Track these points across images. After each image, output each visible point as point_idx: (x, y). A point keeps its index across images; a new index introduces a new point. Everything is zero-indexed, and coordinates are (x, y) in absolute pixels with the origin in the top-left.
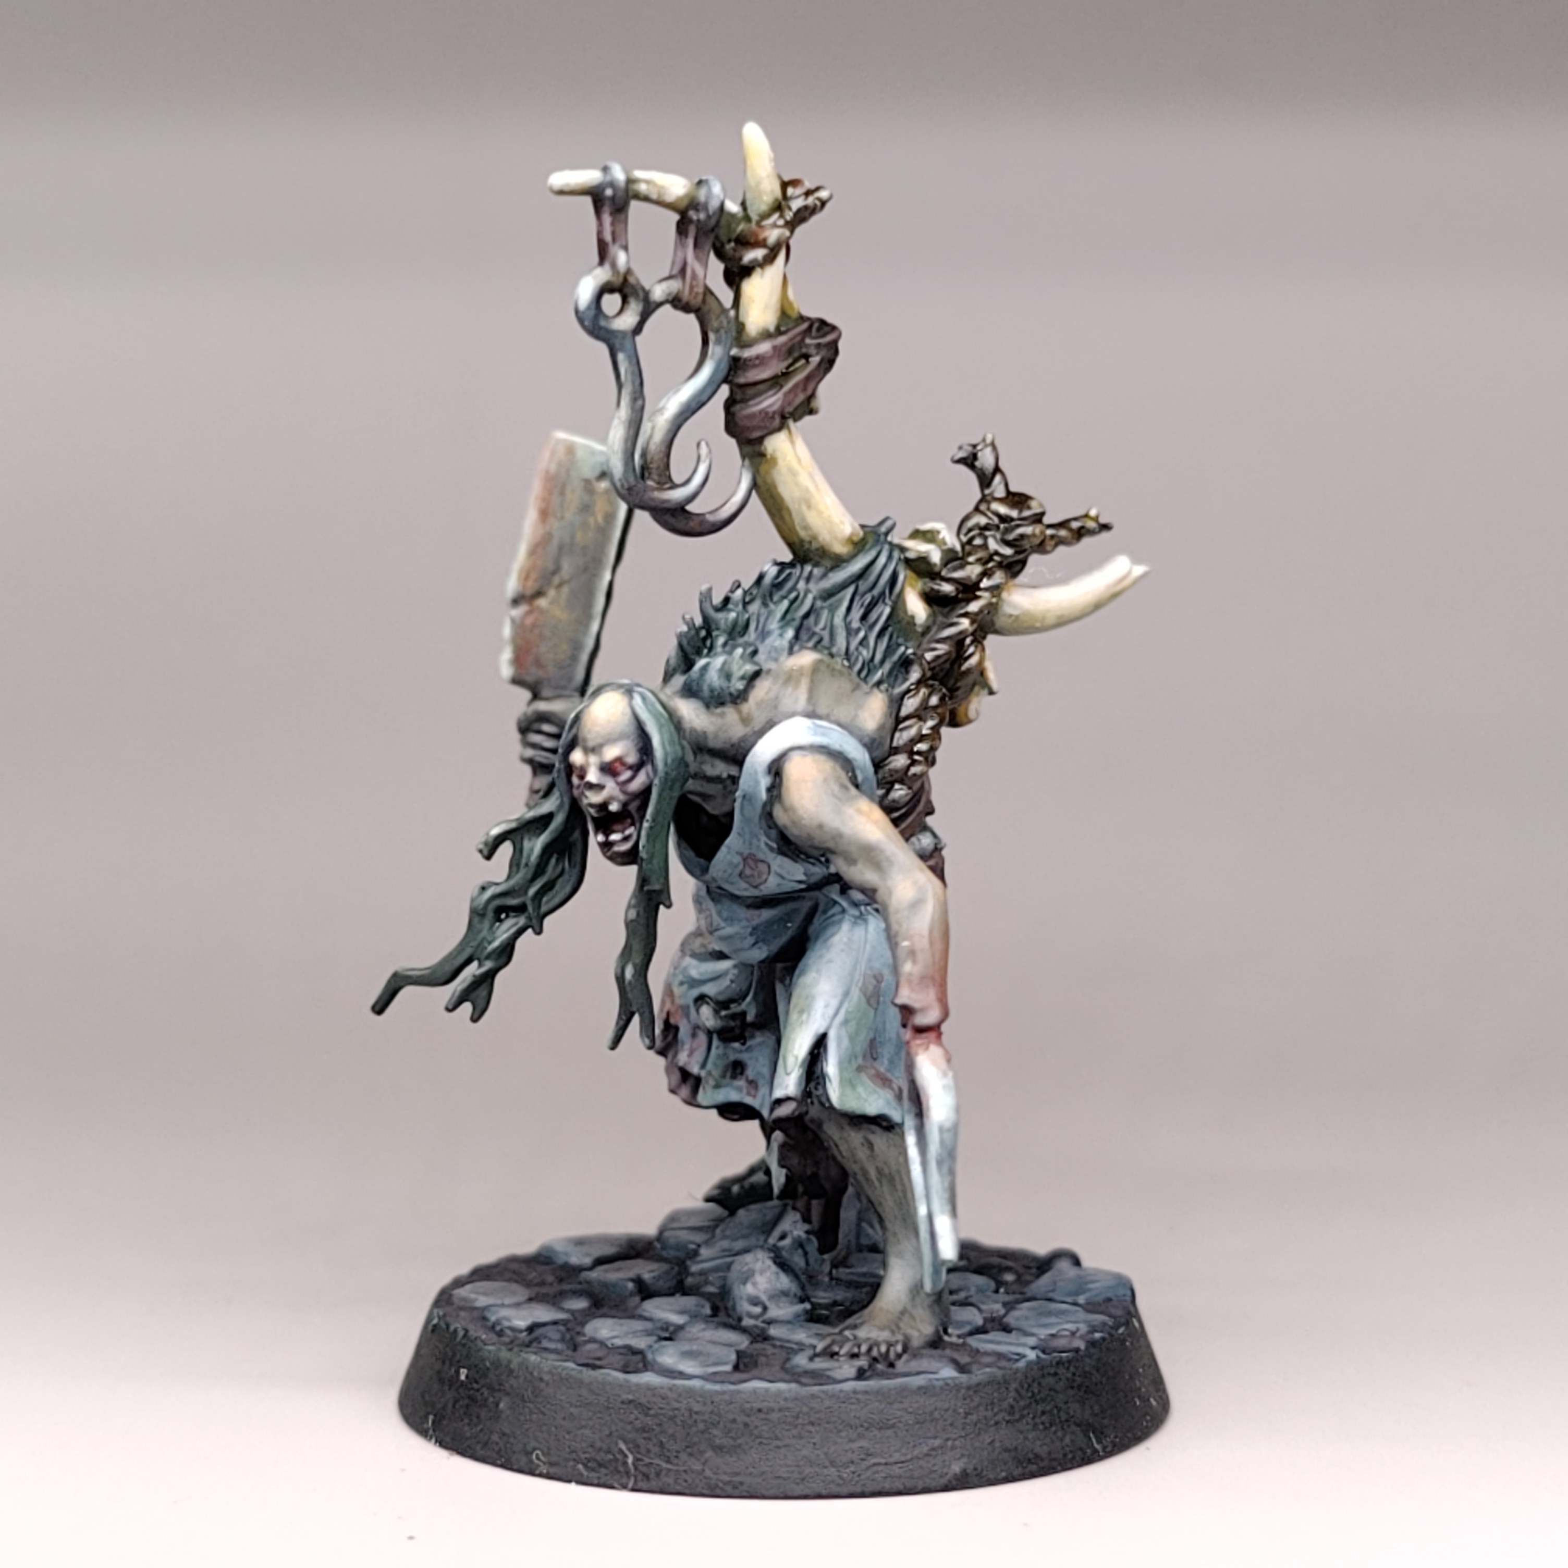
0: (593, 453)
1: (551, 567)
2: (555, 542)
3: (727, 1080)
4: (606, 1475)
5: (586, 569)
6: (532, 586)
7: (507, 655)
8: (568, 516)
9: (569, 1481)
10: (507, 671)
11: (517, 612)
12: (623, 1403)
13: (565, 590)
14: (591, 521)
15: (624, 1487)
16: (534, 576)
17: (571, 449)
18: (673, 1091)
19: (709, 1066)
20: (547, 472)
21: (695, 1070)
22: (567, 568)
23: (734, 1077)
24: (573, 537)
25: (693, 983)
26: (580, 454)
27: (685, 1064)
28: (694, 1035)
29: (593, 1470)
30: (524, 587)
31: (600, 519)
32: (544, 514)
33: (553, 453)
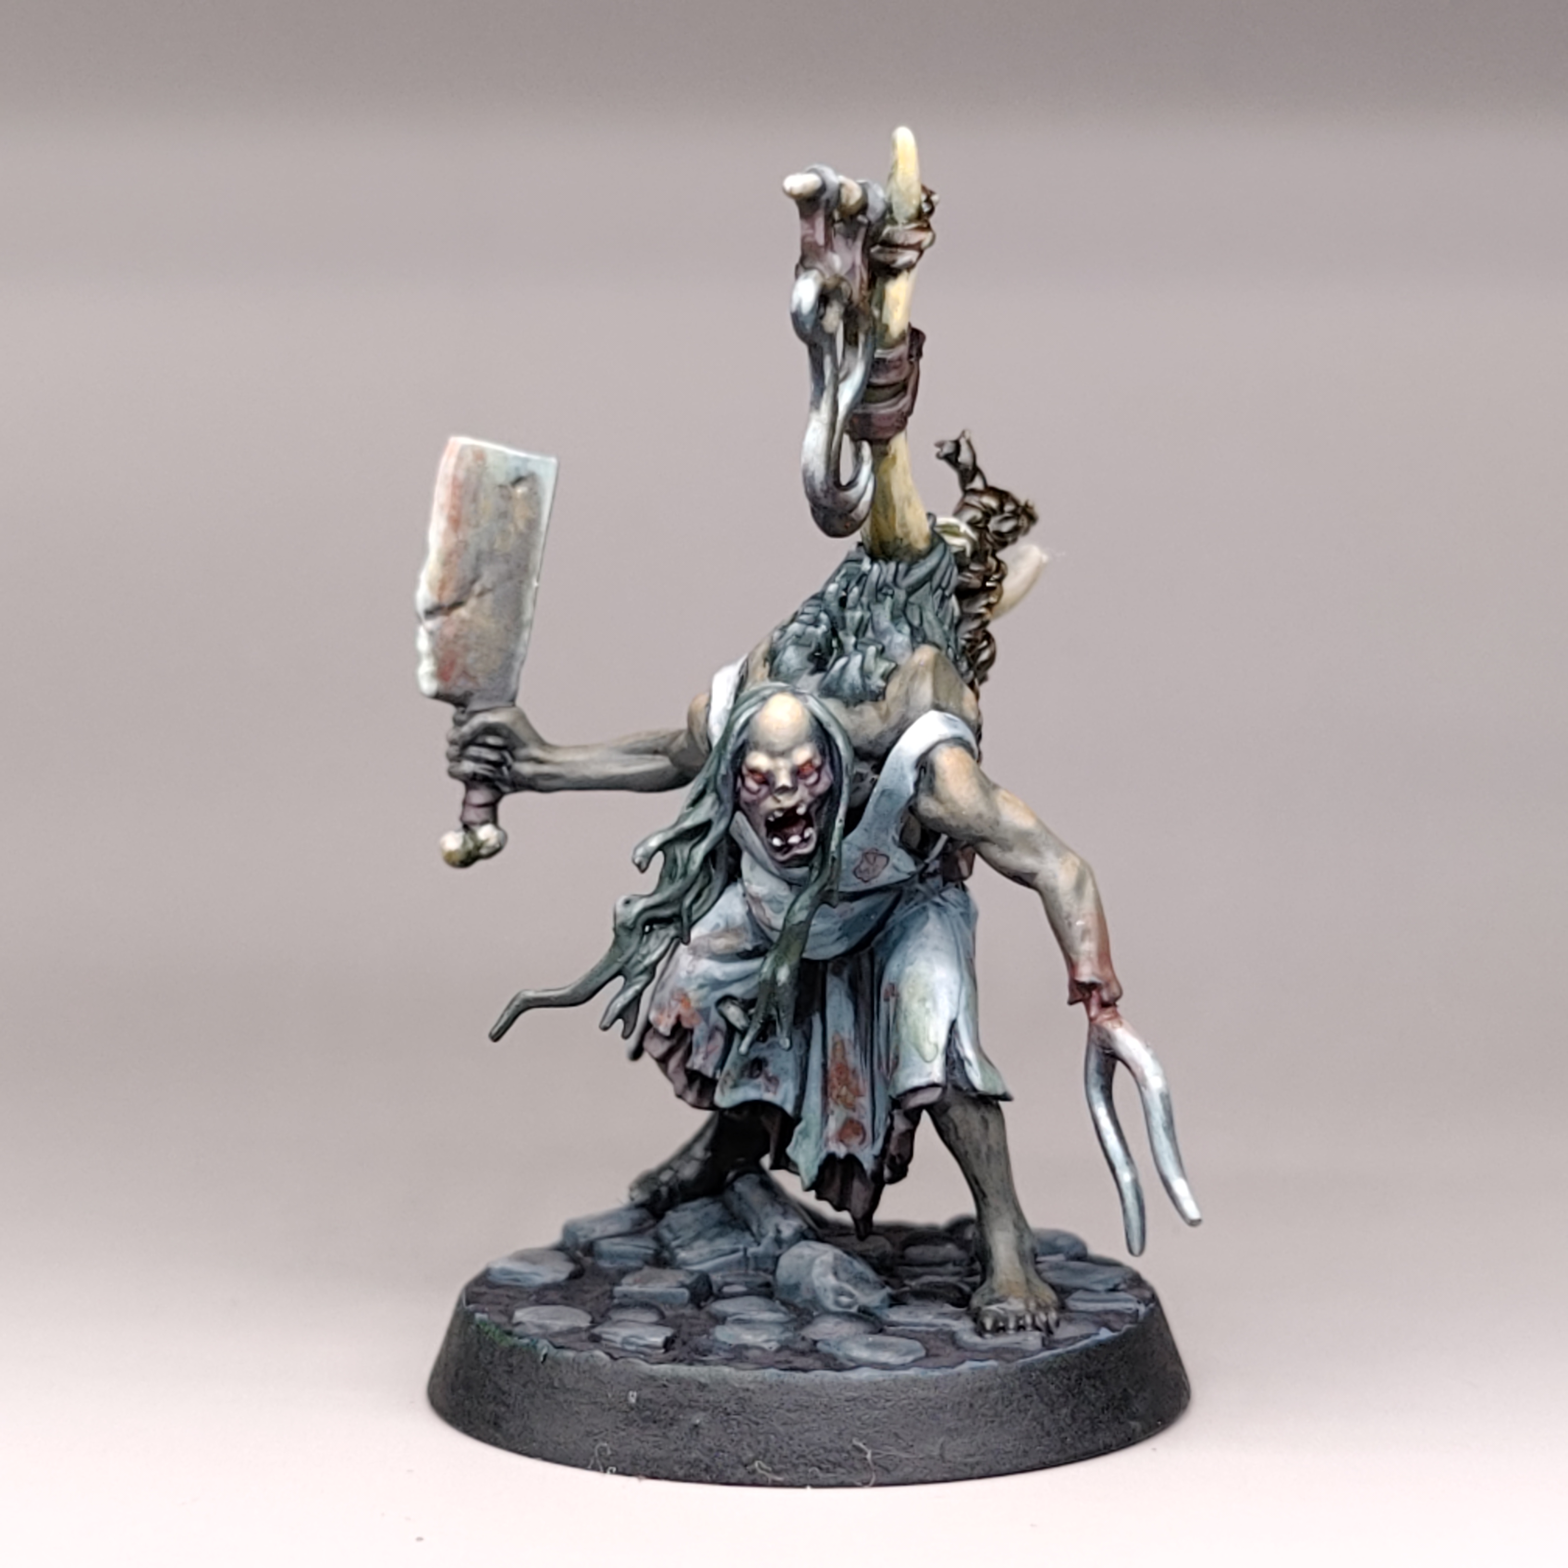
0: (506, 458)
1: (470, 576)
2: (472, 551)
3: (744, 1080)
4: (843, 1474)
5: (510, 577)
6: (449, 597)
7: (426, 667)
8: (484, 523)
9: (803, 1486)
10: (428, 685)
11: (430, 624)
12: (847, 1401)
13: (489, 598)
14: (511, 528)
15: (865, 1484)
16: (451, 585)
17: (480, 456)
18: (680, 1096)
19: (727, 1066)
20: (455, 478)
21: (709, 1072)
22: (487, 578)
23: (751, 1076)
24: (492, 544)
25: (717, 984)
26: (490, 460)
27: (701, 1067)
28: (711, 1037)
29: (828, 1471)
30: (440, 597)
31: (521, 525)
32: (455, 522)
33: (460, 458)
